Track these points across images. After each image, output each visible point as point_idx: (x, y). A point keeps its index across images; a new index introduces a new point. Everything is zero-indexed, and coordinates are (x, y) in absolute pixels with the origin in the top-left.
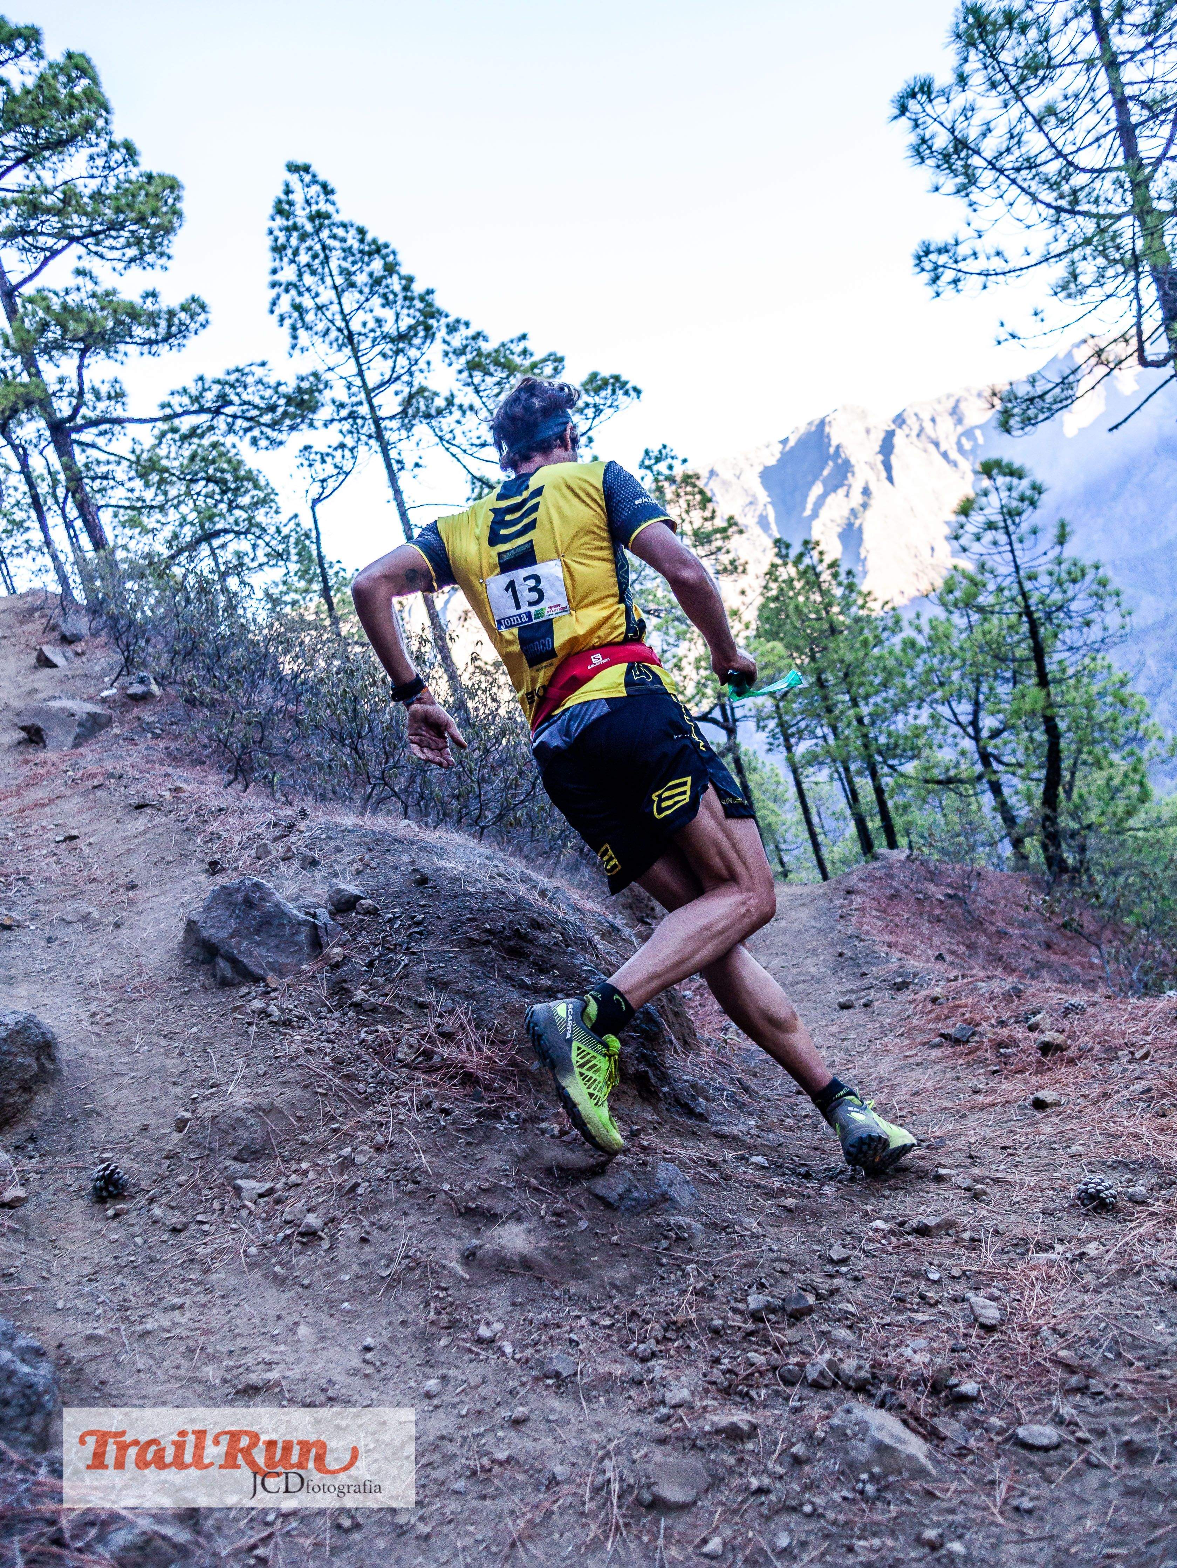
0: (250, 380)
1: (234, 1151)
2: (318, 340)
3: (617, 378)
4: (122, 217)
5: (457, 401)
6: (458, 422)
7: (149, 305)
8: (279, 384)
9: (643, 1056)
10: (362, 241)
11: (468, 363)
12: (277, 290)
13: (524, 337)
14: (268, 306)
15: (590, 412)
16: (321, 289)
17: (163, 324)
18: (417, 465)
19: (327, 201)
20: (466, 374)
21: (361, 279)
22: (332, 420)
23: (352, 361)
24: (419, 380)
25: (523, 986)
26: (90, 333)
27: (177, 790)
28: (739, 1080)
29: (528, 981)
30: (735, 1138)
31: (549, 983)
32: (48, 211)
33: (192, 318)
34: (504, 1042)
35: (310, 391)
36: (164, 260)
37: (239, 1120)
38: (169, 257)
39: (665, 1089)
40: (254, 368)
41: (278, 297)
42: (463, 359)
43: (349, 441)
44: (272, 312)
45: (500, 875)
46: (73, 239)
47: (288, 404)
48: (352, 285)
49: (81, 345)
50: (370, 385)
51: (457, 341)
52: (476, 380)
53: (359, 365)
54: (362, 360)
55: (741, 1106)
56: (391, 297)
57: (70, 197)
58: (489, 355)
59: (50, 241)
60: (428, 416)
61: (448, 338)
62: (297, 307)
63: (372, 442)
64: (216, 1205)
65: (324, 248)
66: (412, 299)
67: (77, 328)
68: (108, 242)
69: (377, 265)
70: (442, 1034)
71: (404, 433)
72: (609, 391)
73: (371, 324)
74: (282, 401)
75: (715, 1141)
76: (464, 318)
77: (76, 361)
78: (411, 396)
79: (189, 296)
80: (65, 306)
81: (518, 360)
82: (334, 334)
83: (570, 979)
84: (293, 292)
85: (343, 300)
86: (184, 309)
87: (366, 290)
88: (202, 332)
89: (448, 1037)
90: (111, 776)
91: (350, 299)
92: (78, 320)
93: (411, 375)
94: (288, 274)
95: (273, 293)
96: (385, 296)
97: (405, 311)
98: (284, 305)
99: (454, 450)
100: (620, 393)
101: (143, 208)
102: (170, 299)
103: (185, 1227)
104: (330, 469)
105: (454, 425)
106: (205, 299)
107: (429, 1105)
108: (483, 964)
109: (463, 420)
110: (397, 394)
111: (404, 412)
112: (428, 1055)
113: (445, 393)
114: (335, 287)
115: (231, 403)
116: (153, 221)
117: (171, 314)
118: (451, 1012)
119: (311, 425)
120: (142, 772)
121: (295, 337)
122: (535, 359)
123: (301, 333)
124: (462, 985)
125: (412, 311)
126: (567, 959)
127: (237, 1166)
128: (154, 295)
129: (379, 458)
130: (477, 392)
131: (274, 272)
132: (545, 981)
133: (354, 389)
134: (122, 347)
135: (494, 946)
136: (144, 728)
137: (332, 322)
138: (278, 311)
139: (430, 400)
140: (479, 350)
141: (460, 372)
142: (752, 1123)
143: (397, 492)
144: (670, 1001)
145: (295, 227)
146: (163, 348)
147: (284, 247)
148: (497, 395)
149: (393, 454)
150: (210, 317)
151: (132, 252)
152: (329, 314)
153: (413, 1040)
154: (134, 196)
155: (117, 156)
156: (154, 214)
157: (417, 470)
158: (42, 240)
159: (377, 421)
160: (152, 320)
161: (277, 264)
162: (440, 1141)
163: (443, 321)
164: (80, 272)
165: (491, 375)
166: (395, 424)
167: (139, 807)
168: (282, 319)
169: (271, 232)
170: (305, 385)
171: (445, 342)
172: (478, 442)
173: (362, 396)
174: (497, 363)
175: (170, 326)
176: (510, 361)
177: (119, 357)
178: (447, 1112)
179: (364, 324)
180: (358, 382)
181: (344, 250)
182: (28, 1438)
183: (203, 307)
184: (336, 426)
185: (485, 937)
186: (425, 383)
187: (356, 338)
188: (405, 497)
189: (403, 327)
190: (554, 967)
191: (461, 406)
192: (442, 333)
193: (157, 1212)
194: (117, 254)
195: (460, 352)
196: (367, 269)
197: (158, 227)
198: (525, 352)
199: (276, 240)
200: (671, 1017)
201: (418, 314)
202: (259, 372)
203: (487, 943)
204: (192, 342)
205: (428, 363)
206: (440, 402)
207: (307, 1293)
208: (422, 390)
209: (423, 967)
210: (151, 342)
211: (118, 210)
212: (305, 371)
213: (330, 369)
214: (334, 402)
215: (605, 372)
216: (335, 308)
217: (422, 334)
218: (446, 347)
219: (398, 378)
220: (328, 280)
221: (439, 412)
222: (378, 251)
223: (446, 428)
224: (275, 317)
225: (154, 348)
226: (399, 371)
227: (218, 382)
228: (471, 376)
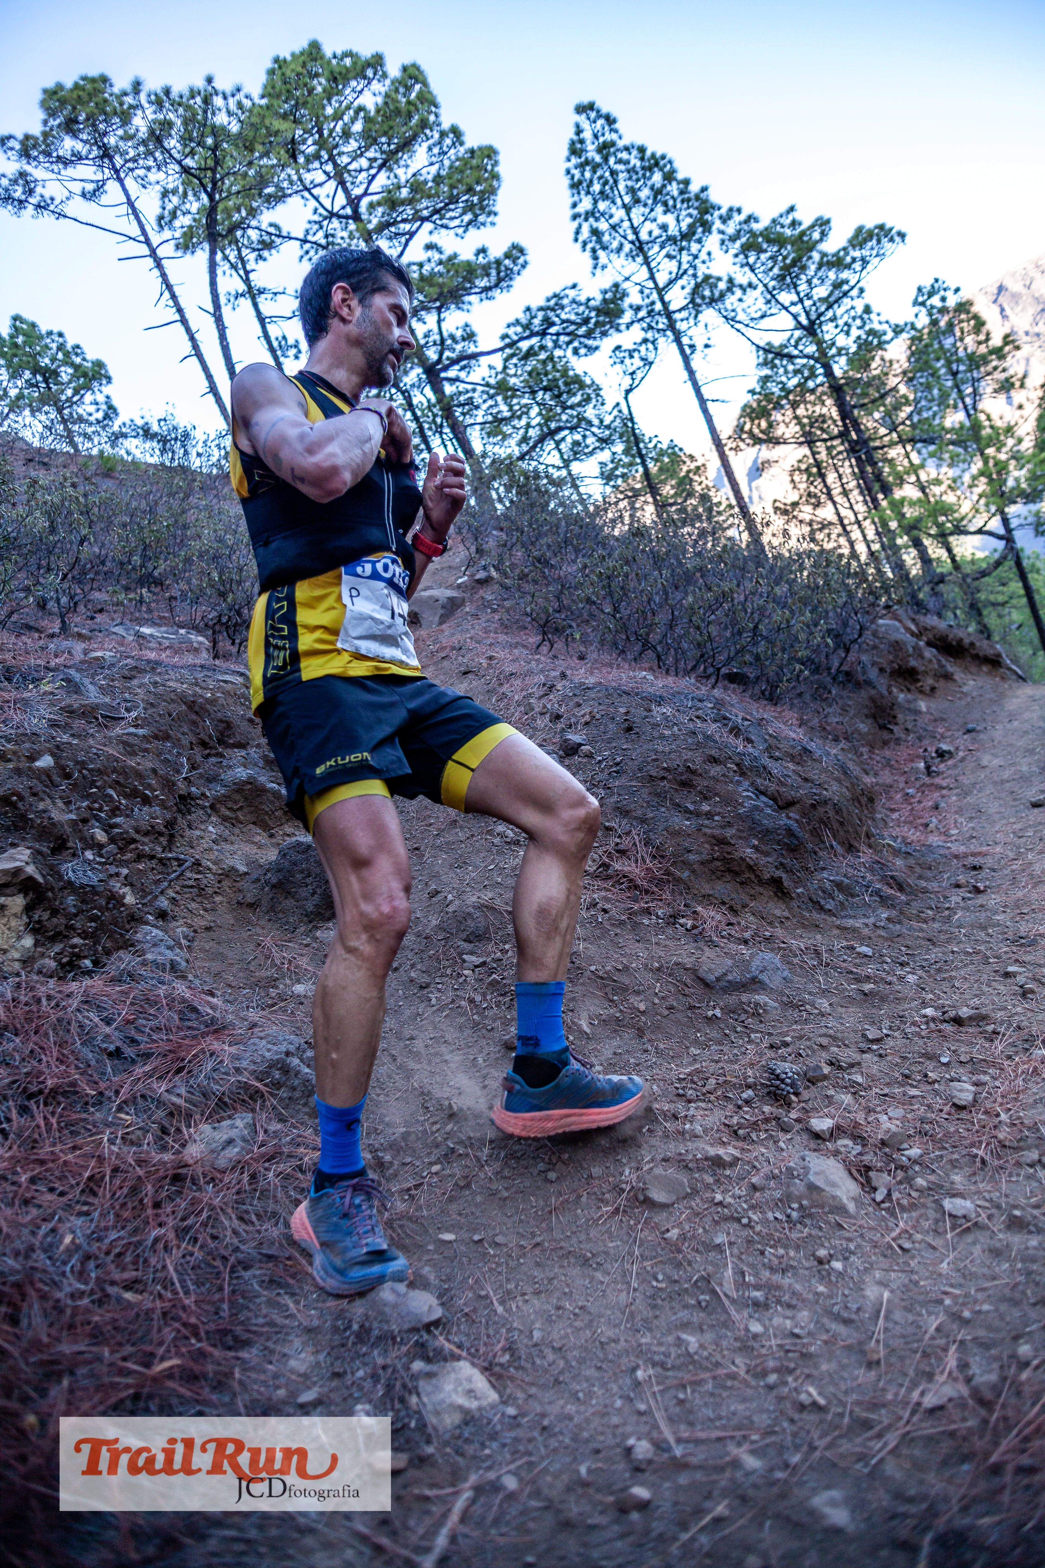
0: (565, 301)
1: (464, 935)
2: (613, 256)
3: (881, 227)
4: (455, 192)
5: (737, 282)
6: (740, 300)
7: (481, 260)
8: (589, 300)
9: (782, 864)
10: (642, 159)
11: (742, 246)
12: (578, 221)
13: (792, 209)
14: (572, 236)
15: (857, 266)
16: (614, 210)
17: (493, 272)
18: (707, 346)
19: (611, 130)
20: (741, 256)
21: (644, 193)
22: (632, 323)
23: (645, 267)
24: (702, 270)
25: (687, 811)
26: (441, 294)
27: (491, 658)
28: (892, 877)
29: (691, 807)
30: (854, 930)
31: (708, 808)
32: (403, 203)
33: (514, 262)
34: (662, 857)
35: (613, 301)
36: (491, 219)
37: (469, 914)
38: (495, 214)
39: (799, 890)
40: (567, 292)
41: (580, 226)
42: (738, 244)
43: (650, 335)
44: (576, 240)
45: (698, 717)
46: (424, 220)
47: (597, 316)
48: (637, 201)
49: (438, 304)
50: (661, 285)
51: (731, 229)
52: (751, 260)
53: (650, 270)
54: (653, 264)
55: (884, 901)
56: (671, 203)
57: (417, 187)
58: (761, 234)
59: (407, 227)
60: (712, 301)
61: (722, 227)
62: (595, 232)
63: (669, 333)
64: (449, 972)
65: (613, 173)
66: (689, 200)
67: (434, 291)
68: (448, 215)
69: (657, 178)
70: (618, 851)
71: (692, 321)
72: (874, 242)
73: (657, 232)
74: (593, 314)
75: (836, 932)
76: (736, 205)
77: (436, 318)
78: (697, 286)
79: (509, 244)
80: (422, 278)
81: (788, 232)
82: (627, 247)
83: (728, 804)
84: (591, 220)
85: (632, 215)
86: (507, 256)
87: (650, 202)
88: (524, 272)
89: (622, 852)
90: (453, 648)
91: (637, 213)
92: (431, 285)
93: (695, 267)
94: (586, 204)
95: (575, 224)
96: (665, 204)
97: (684, 213)
98: (585, 233)
99: (737, 326)
100: (885, 241)
101: (469, 180)
102: (496, 251)
103: (427, 986)
104: (637, 362)
105: (736, 304)
106: (523, 244)
107: (595, 905)
108: (658, 795)
109: (745, 298)
110: (683, 288)
111: (692, 301)
112: (606, 866)
113: (725, 278)
114: (624, 206)
115: (553, 324)
116: (478, 188)
117: (498, 262)
118: (628, 833)
119: (618, 330)
120: (478, 642)
121: (596, 258)
122: (804, 227)
123: (601, 253)
124: (639, 813)
125: (691, 211)
126: (731, 787)
127: (465, 945)
128: (483, 251)
129: (674, 346)
130: (753, 270)
131: (574, 205)
132: (705, 807)
133: (647, 291)
134: (467, 298)
135: (669, 781)
136: (486, 605)
137: (625, 237)
138: (581, 238)
139: (713, 286)
140: (751, 231)
141: (736, 256)
142: (884, 915)
143: (691, 373)
144: (837, 813)
145: (587, 162)
146: (496, 293)
147: (580, 182)
148: (771, 269)
149: (685, 340)
150: (528, 258)
151: (467, 218)
152: (621, 231)
153: (596, 856)
154: (462, 172)
155: (448, 141)
156: (478, 183)
157: (707, 350)
158: (402, 226)
159: (669, 314)
160: (486, 270)
161: (576, 198)
162: (598, 932)
163: (717, 213)
164: (429, 247)
165: (766, 251)
166: (684, 314)
167: (466, 673)
168: (585, 244)
169: (568, 172)
170: (609, 296)
171: (722, 232)
172: (759, 314)
173: (655, 296)
174: (769, 241)
175: (498, 273)
176: (783, 234)
177: (465, 307)
178: (605, 911)
179: (650, 233)
180: (651, 284)
181: (628, 171)
182: (307, 1110)
183: (522, 251)
184: (636, 326)
185: (662, 773)
186: (707, 272)
187: (646, 248)
188: (698, 376)
189: (684, 226)
190: (716, 794)
191: (741, 286)
192: (718, 224)
193: (413, 974)
194: (457, 222)
195: (733, 239)
196: (649, 183)
197: (482, 192)
198: (794, 224)
199: (573, 178)
200: (836, 826)
201: (695, 212)
202: (572, 293)
203: (663, 778)
204: (518, 282)
205: (709, 254)
206: (722, 285)
207: (488, 1035)
208: (707, 278)
209: (613, 799)
210: (487, 289)
211: (452, 187)
212: (607, 285)
213: (627, 279)
214: (631, 307)
215: (870, 224)
216: (626, 224)
217: (700, 230)
218: (721, 236)
219: (685, 272)
220: (619, 201)
221: (722, 295)
222: (657, 164)
223: (729, 307)
224: (579, 245)
225: (490, 294)
226: (685, 266)
227: (541, 309)
228: (747, 257)
